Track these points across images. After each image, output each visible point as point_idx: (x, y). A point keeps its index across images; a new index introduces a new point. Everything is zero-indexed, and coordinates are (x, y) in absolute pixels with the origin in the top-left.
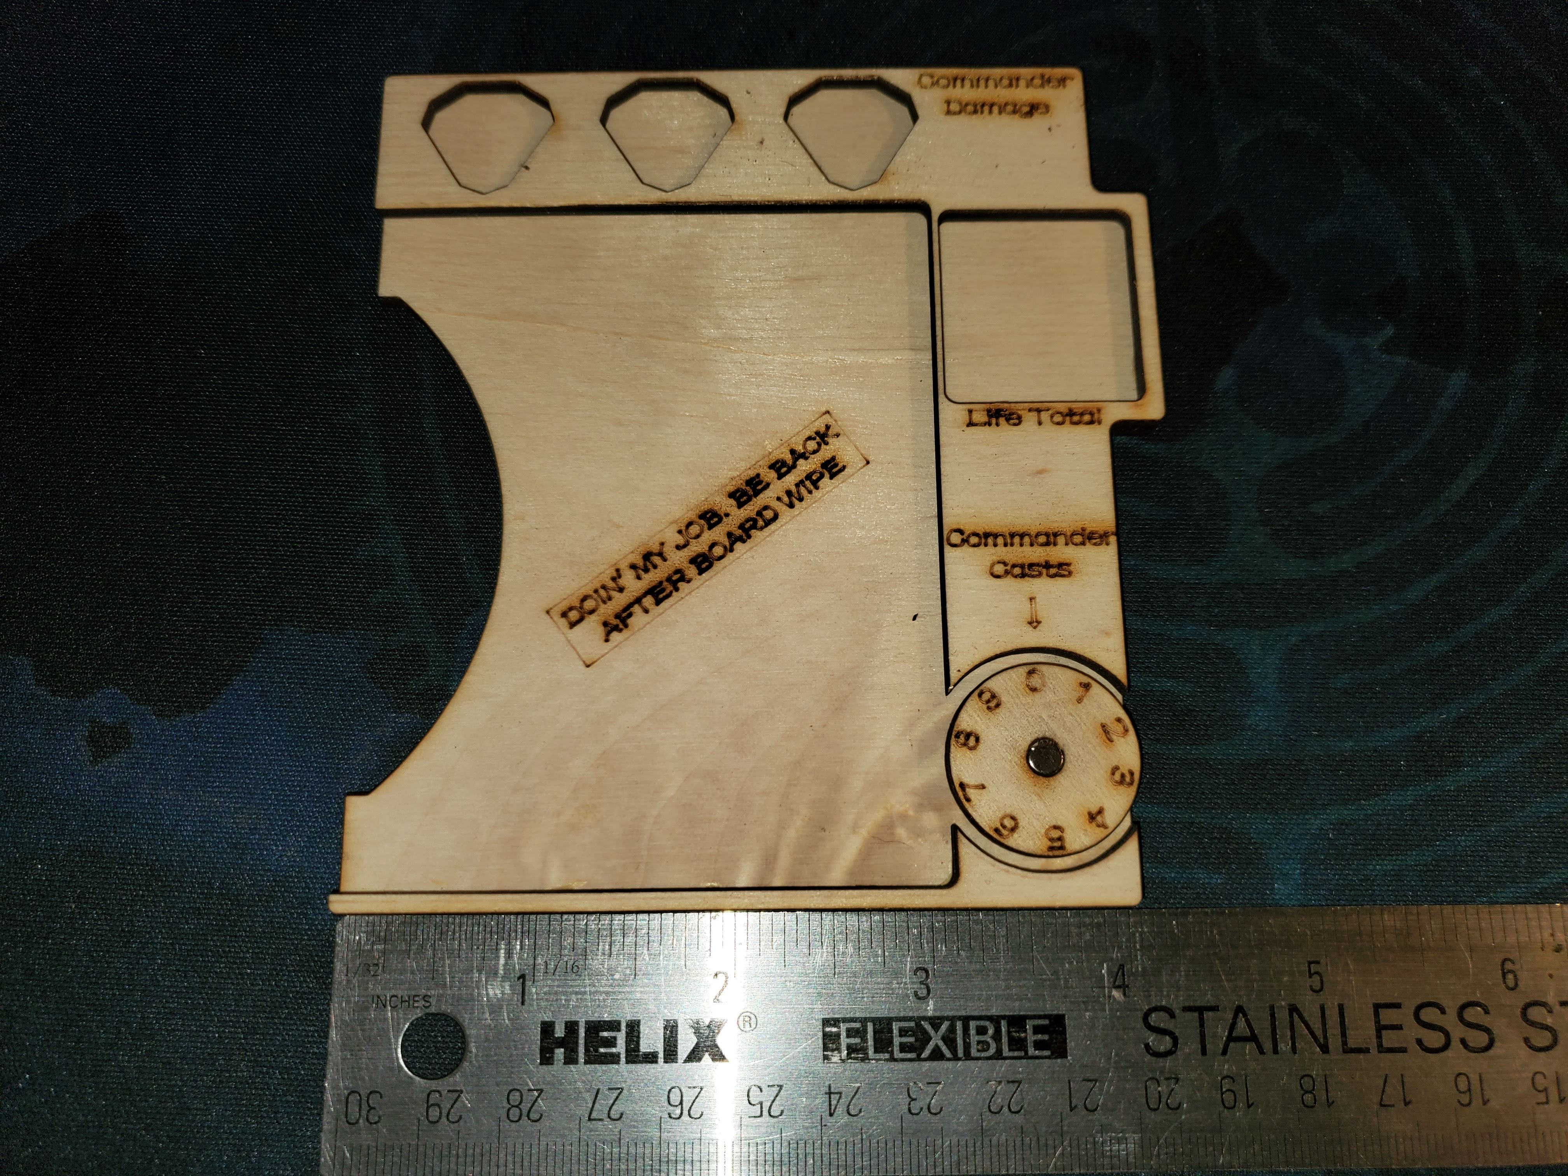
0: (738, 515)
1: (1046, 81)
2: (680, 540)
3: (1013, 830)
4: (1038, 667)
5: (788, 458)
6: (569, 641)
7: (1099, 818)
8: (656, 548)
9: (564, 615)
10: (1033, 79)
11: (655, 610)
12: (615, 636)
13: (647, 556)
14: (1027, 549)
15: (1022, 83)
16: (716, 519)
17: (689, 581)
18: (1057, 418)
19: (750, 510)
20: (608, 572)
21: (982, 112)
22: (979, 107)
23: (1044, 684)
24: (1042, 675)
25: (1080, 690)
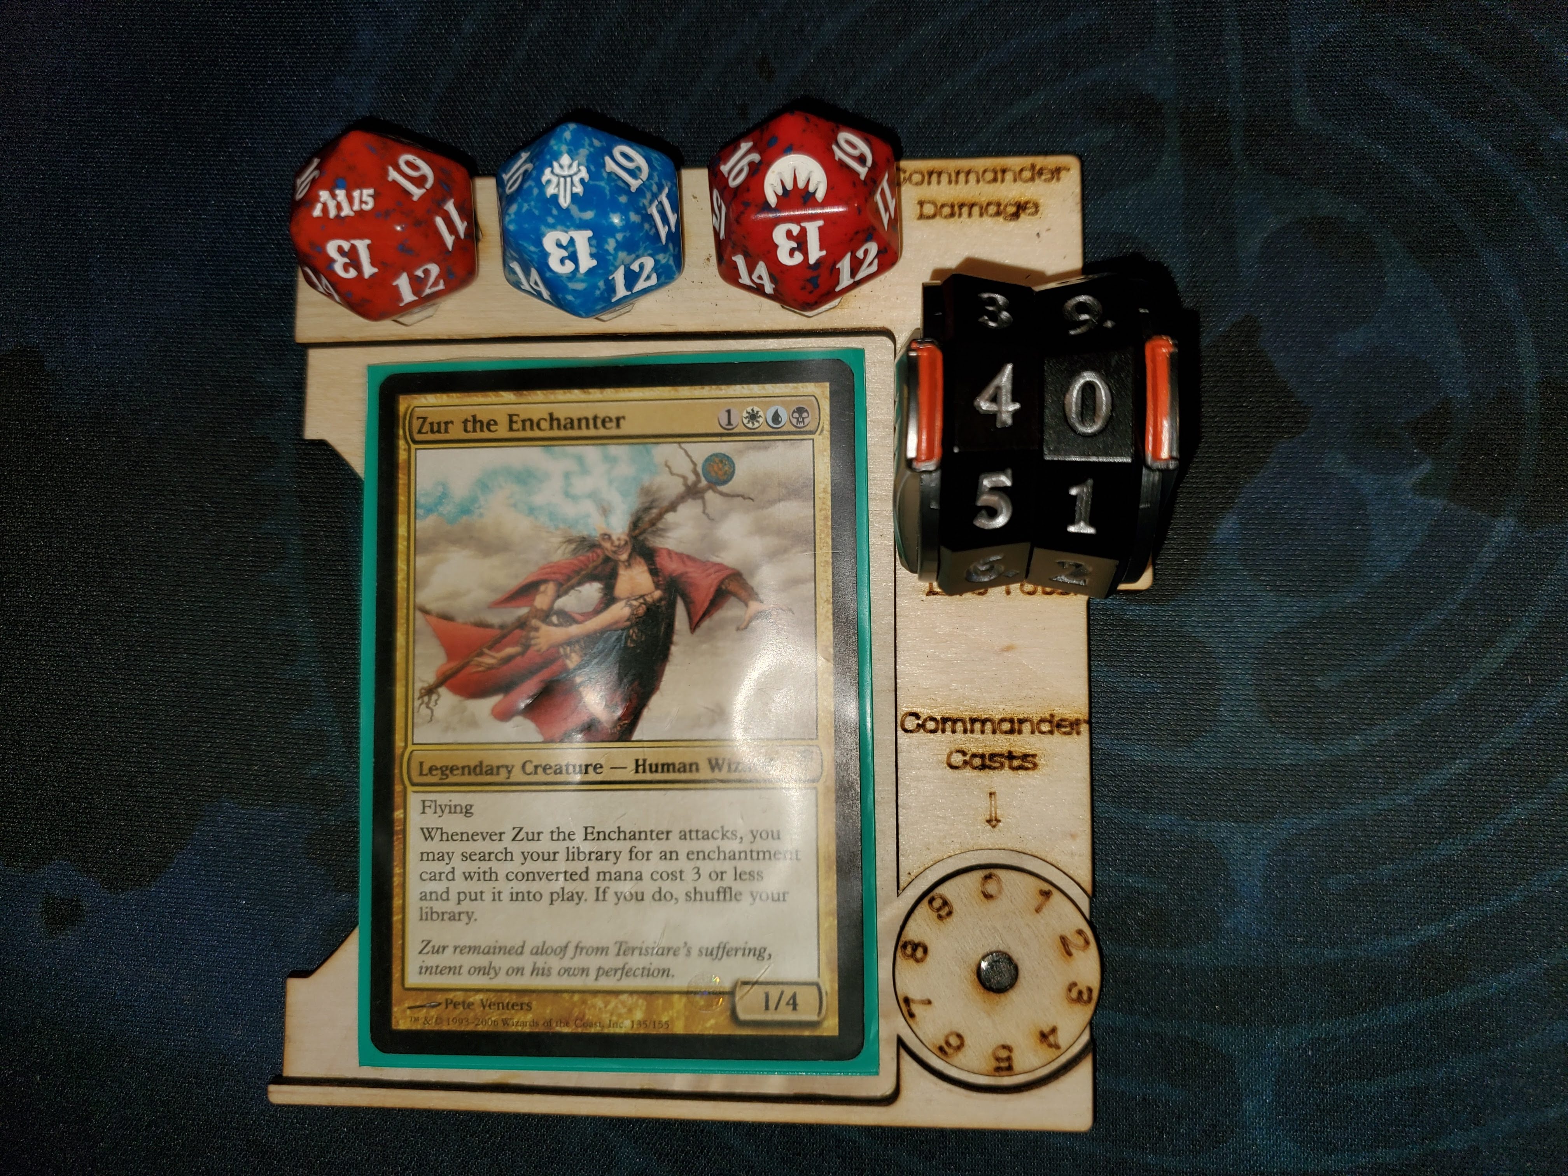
1: (1037, 173)
3: (959, 1048)
4: (995, 872)
7: (1051, 1039)
10: (1022, 170)
14: (989, 736)
15: (1009, 176)
18: (1028, 587)
21: (960, 215)
22: (956, 209)
23: (1000, 891)
24: (999, 880)
25: (1041, 898)
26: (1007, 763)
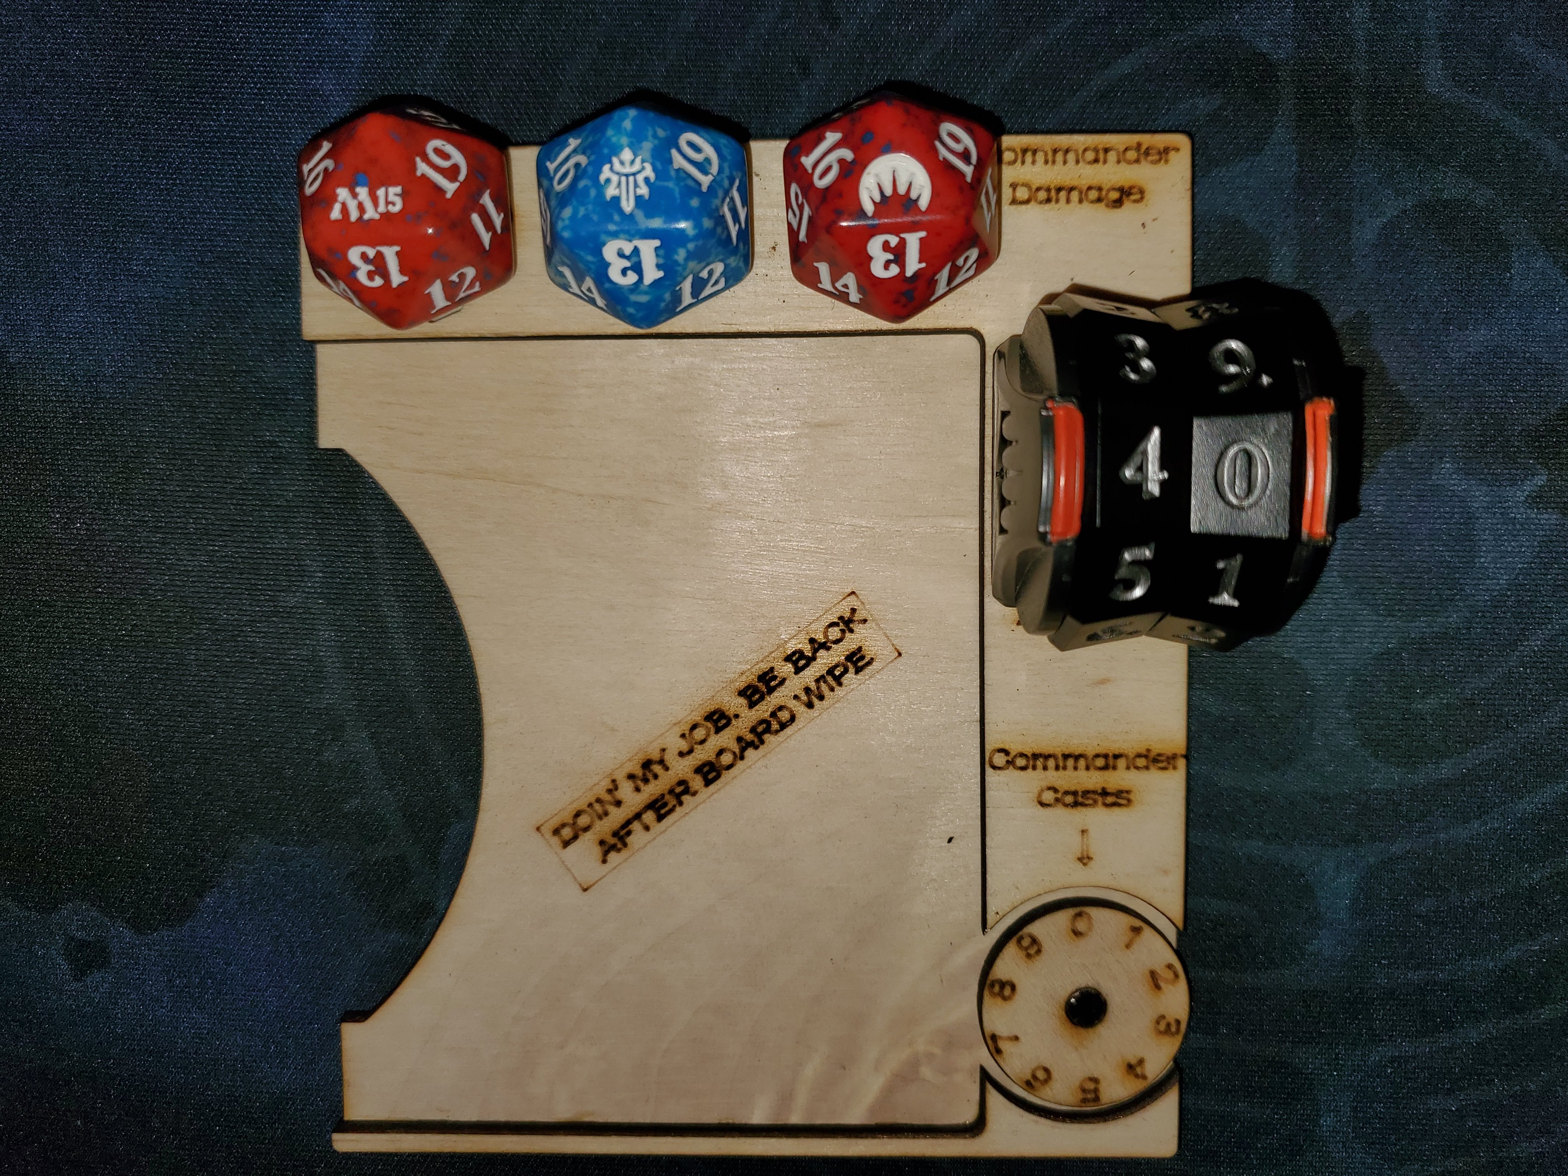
0: (748, 717)
1: (1143, 154)
2: (684, 746)
3: (1046, 1080)
5: (808, 651)
6: (563, 862)
7: (1138, 1069)
8: (656, 756)
9: (556, 832)
10: (1126, 150)
11: (657, 828)
12: (613, 856)
13: (647, 765)
14: (1082, 773)
15: (1112, 156)
16: (724, 722)
17: (694, 794)
19: (763, 710)
20: (603, 783)
21: (1057, 201)
22: (1053, 193)
23: (1090, 928)
24: (1089, 918)
25: (1131, 934)
26: (1100, 799)
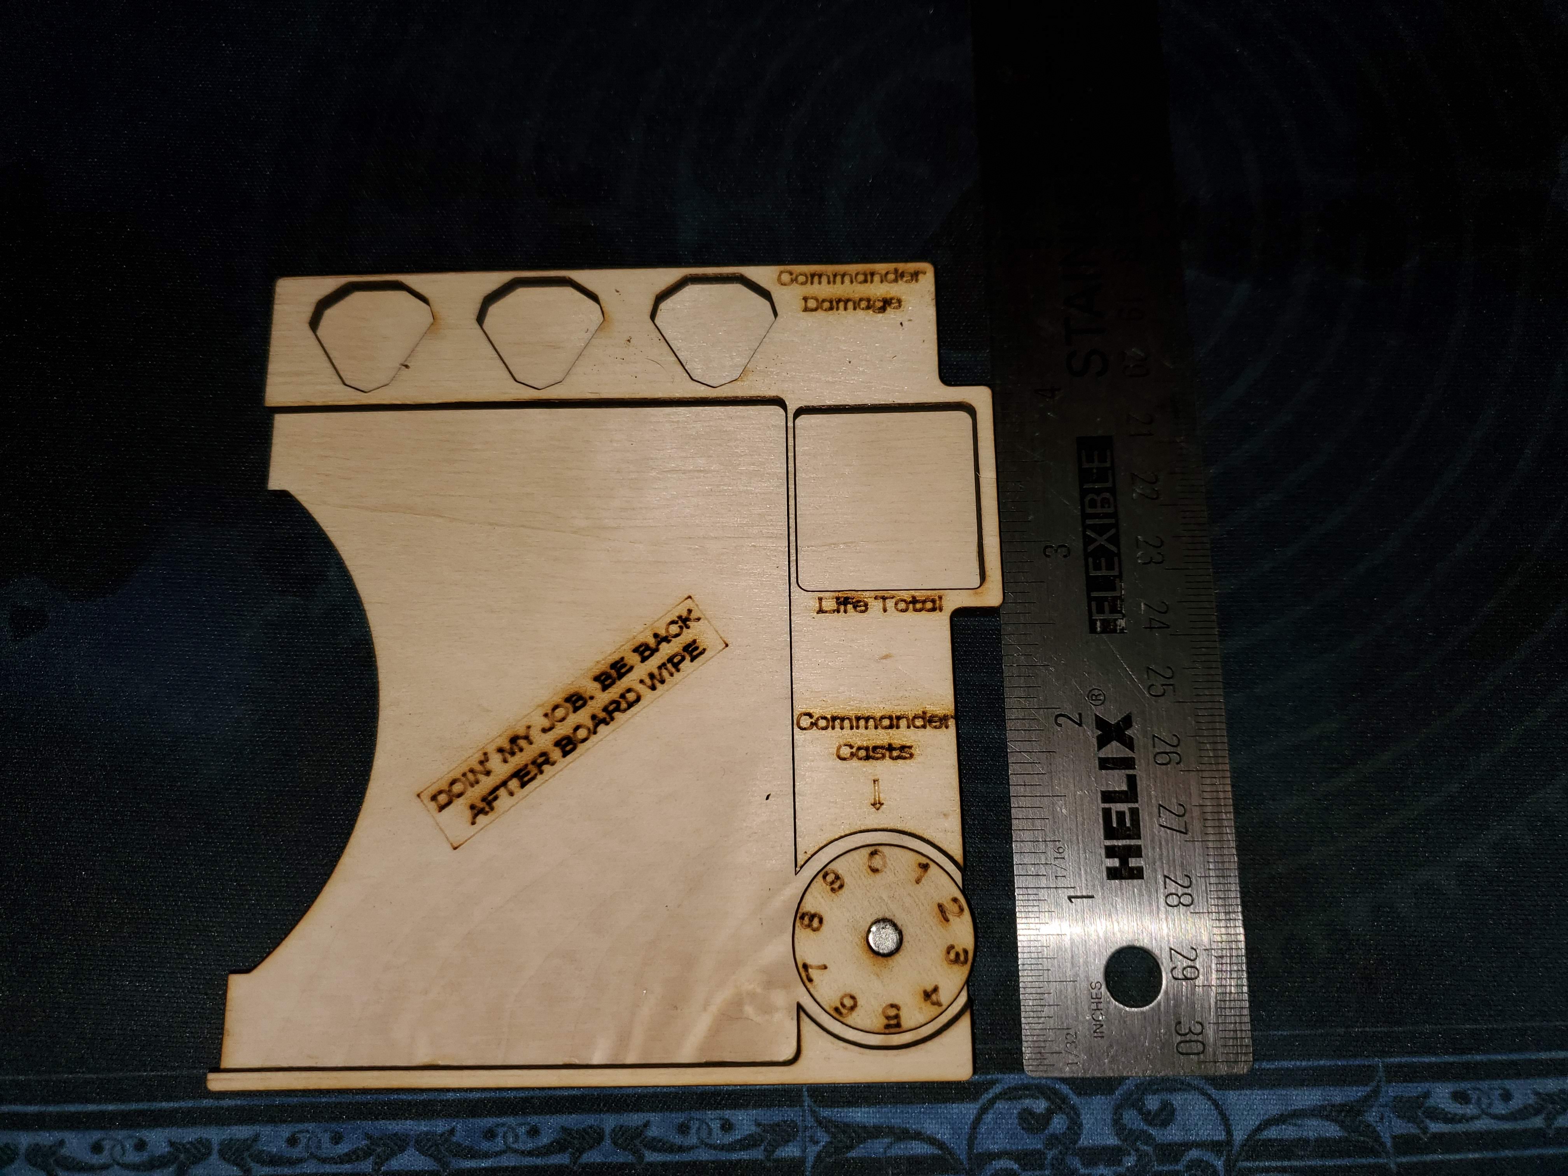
0: (603, 698)
1: (899, 276)
2: (546, 723)
3: (853, 1008)
4: (880, 848)
5: (652, 642)
6: (437, 824)
7: (934, 997)
8: (522, 732)
9: (434, 798)
10: (887, 273)
11: (520, 793)
12: (481, 818)
13: (514, 740)
14: (872, 732)
15: (877, 278)
16: (580, 702)
17: (553, 764)
18: (902, 605)
19: (614, 692)
20: (476, 755)
21: (838, 309)
22: (834, 303)
23: (885, 865)
24: (883, 857)
25: (919, 871)
26: (887, 754)
